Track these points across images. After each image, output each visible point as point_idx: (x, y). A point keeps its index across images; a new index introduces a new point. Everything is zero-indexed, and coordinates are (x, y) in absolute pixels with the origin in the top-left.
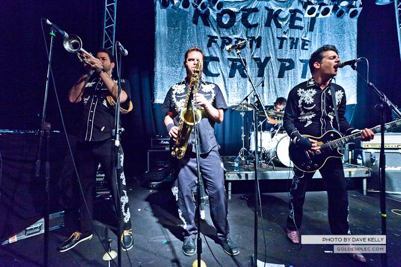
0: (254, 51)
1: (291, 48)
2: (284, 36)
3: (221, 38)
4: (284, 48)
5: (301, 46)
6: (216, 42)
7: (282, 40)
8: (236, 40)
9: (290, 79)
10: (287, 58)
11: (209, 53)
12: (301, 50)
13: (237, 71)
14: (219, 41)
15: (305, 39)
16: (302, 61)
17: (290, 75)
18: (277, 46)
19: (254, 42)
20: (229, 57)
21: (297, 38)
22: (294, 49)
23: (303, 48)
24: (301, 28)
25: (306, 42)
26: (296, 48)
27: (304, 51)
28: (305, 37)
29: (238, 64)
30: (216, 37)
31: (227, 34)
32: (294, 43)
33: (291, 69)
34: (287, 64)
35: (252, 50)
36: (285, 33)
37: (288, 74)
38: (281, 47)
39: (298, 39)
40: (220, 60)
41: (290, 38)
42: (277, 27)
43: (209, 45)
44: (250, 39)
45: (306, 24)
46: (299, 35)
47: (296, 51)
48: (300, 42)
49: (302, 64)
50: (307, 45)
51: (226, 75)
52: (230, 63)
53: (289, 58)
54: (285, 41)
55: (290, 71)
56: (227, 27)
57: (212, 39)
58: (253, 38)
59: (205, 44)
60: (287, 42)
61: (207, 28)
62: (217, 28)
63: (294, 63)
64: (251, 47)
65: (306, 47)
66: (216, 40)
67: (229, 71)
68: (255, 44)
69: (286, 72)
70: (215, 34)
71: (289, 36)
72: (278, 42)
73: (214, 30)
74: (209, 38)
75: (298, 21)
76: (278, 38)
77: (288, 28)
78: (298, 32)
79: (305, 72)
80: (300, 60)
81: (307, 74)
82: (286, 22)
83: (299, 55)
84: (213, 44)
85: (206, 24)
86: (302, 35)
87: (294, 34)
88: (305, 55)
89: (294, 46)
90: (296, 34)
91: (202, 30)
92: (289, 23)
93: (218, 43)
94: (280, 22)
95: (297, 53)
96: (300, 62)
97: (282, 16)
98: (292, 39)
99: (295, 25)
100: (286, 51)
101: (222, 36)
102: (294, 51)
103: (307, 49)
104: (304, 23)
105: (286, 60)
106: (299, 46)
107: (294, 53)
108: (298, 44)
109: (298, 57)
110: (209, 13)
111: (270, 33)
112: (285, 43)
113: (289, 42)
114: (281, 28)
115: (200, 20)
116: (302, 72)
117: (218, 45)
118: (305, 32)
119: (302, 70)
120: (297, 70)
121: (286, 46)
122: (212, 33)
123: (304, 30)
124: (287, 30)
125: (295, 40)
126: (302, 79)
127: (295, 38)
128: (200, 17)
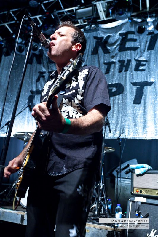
1: (120, 71)
2: (113, 60)
3: (49, 72)
4: (111, 73)
5: (133, 67)
6: (44, 77)
7: (109, 64)
10: (114, 83)
11: (37, 87)
12: (134, 72)
14: (46, 75)
15: (140, 59)
16: (134, 84)
17: (117, 101)
18: (103, 71)
22: (123, 72)
23: (137, 69)
24: (135, 49)
25: (142, 63)
26: (126, 70)
27: (139, 72)
28: (141, 57)
30: (45, 73)
31: (54, 68)
32: (124, 66)
33: (119, 94)
34: (114, 89)
36: (113, 57)
37: (114, 100)
38: (107, 72)
39: (129, 61)
41: (119, 61)
42: (105, 53)
43: (38, 80)
45: (143, 44)
46: (131, 56)
47: (126, 74)
48: (134, 63)
49: (135, 88)
50: (144, 65)
53: (117, 82)
54: (113, 65)
55: (117, 96)
57: (41, 74)
59: (35, 78)
60: (115, 67)
61: (38, 66)
62: (47, 64)
63: (123, 87)
65: (141, 68)
66: (44, 75)
69: (112, 99)
70: (44, 70)
71: (118, 59)
72: (104, 68)
73: (44, 66)
74: (39, 74)
75: (130, 42)
76: (105, 63)
77: (117, 51)
78: (131, 54)
79: (139, 96)
80: (132, 83)
81: (143, 98)
82: (115, 46)
83: (131, 77)
84: (41, 79)
85: (39, 62)
86: (136, 56)
87: (124, 56)
88: (139, 77)
89: (124, 69)
90: (127, 56)
91: (35, 68)
92: (119, 47)
93: (45, 77)
94: (109, 48)
95: (128, 75)
96: (132, 85)
97: (111, 40)
98: (121, 62)
99: (126, 47)
100: (114, 75)
101: (50, 70)
102: (124, 74)
103: (144, 70)
104: (140, 42)
105: (113, 85)
106: (131, 68)
107: (124, 76)
108: (130, 66)
109: (129, 80)
110: (43, 53)
111: (96, 60)
112: (113, 67)
113: (117, 66)
114: (109, 53)
115: (35, 60)
116: (134, 96)
117: (45, 79)
118: (141, 52)
119: (135, 94)
120: (126, 95)
121: (114, 71)
122: (42, 69)
123: (139, 50)
124: (116, 54)
125: (126, 62)
126: (135, 105)
127: (126, 60)
128: (35, 58)
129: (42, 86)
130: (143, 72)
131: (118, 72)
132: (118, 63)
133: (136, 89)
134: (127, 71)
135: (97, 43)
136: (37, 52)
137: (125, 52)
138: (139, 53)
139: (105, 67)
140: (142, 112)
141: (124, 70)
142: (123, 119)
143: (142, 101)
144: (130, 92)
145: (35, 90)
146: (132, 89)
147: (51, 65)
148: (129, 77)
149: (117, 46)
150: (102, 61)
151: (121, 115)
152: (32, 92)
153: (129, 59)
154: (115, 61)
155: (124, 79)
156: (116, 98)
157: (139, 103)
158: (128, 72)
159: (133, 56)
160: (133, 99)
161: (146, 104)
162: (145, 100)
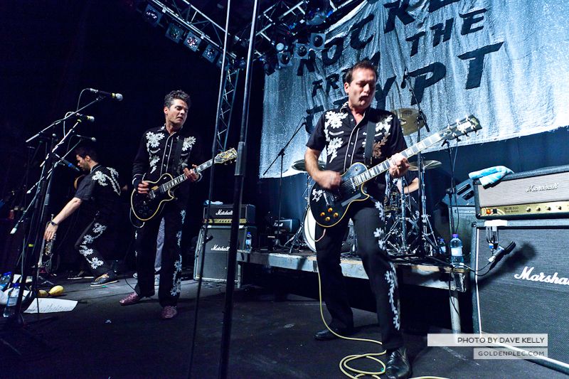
1: (436, 43)
2: (420, 30)
3: (327, 79)
4: (420, 52)
5: (460, 30)
6: (321, 87)
7: (415, 40)
9: (436, 99)
10: (427, 65)
11: (314, 103)
12: (462, 38)
14: (324, 84)
15: (472, 10)
16: (463, 57)
18: (407, 52)
20: (336, 100)
21: (447, 21)
22: (442, 44)
23: (466, 31)
25: (476, 16)
26: (447, 39)
27: (470, 35)
28: (472, 7)
30: (321, 81)
31: (333, 71)
32: (442, 33)
33: (439, 80)
34: (429, 75)
36: (420, 25)
37: (431, 93)
38: (414, 51)
39: (451, 21)
40: (324, 108)
41: (433, 28)
42: (406, 23)
43: (314, 94)
46: (453, 13)
47: (447, 44)
48: (459, 23)
49: (466, 64)
50: (480, 20)
53: (432, 63)
54: (422, 38)
55: (436, 85)
56: (332, 62)
57: (317, 85)
59: (309, 92)
60: (425, 39)
61: (311, 75)
62: (323, 68)
63: (444, 67)
65: (474, 26)
66: (321, 84)
69: (427, 90)
70: (320, 78)
71: (430, 25)
72: (407, 48)
73: (319, 73)
74: (314, 86)
76: (408, 40)
77: (427, 13)
78: (452, 9)
79: (476, 74)
80: (459, 57)
81: (483, 76)
82: (422, 6)
83: (457, 47)
84: (318, 90)
85: (312, 70)
86: (463, 9)
87: (440, 18)
88: (472, 43)
89: (442, 37)
90: (445, 14)
91: (307, 79)
92: (428, 5)
93: (323, 87)
94: (411, 13)
95: (451, 46)
96: (460, 59)
97: (413, 0)
98: (436, 27)
100: (425, 53)
101: (327, 76)
102: (444, 46)
103: (480, 28)
105: (426, 70)
106: (456, 32)
107: (444, 49)
108: (453, 30)
109: (454, 52)
110: (315, 54)
111: (394, 38)
112: (422, 42)
113: (430, 36)
114: (413, 20)
115: (305, 69)
116: (466, 77)
117: (323, 89)
119: (467, 72)
120: (452, 78)
121: (425, 46)
122: (317, 78)
124: (425, 19)
125: (445, 25)
126: (469, 90)
127: (444, 22)
128: (305, 65)
129: (320, 101)
130: (480, 32)
131: (432, 46)
132: (430, 31)
133: (469, 63)
134: (449, 39)
135: (391, 12)
136: (306, 57)
137: (440, 10)
138: (468, 2)
139: (409, 45)
140: (486, 98)
141: (442, 40)
142: (450, 117)
143: (483, 80)
144: (458, 71)
145: (312, 108)
146: (461, 67)
147: (328, 68)
148: (454, 48)
149: (425, 4)
150: (402, 38)
151: (446, 111)
152: (309, 111)
153: (450, 18)
154: (424, 30)
155: (444, 54)
156: (434, 87)
157: (478, 86)
158: (451, 40)
159: (457, 11)
160: (466, 81)
161: (492, 84)
162: (488, 77)
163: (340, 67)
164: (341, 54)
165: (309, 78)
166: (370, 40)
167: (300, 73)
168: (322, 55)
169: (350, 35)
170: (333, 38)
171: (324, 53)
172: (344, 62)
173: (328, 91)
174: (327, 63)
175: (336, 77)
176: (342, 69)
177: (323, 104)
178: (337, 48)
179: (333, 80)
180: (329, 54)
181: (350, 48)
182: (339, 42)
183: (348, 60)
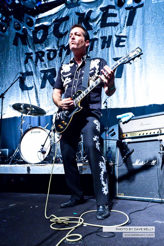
0: (63, 59)
1: (103, 47)
2: (95, 37)
3: (36, 53)
4: (94, 50)
6: (31, 58)
7: (92, 41)
8: (48, 52)
11: (26, 68)
12: (115, 48)
13: (48, 81)
14: (34, 56)
15: (121, 35)
16: (116, 59)
19: (63, 50)
20: (42, 70)
21: (109, 36)
22: (106, 49)
23: (117, 45)
24: (115, 24)
25: (122, 39)
26: (108, 47)
27: (119, 48)
28: (121, 33)
29: (49, 74)
30: (32, 54)
31: (40, 48)
32: (106, 42)
35: (62, 58)
36: (95, 33)
38: (91, 49)
40: (34, 73)
41: (102, 38)
43: (26, 62)
44: (60, 48)
45: (122, 19)
46: (112, 32)
47: (108, 50)
48: (114, 39)
50: (124, 41)
51: (38, 87)
52: (43, 75)
54: (96, 42)
56: (41, 42)
57: (29, 55)
58: (63, 46)
59: (23, 60)
60: (97, 43)
61: (24, 47)
62: (33, 45)
64: (61, 55)
65: (121, 44)
66: (31, 56)
67: (40, 83)
68: (64, 53)
70: (31, 51)
71: (100, 35)
73: (30, 47)
74: (26, 56)
75: (111, 18)
77: (99, 27)
78: (112, 30)
79: (120, 71)
80: (114, 59)
81: (123, 72)
82: (97, 22)
83: (113, 53)
84: (29, 60)
85: (25, 43)
86: (117, 32)
87: (106, 33)
88: (120, 53)
89: (106, 45)
90: (108, 32)
91: (21, 50)
92: (100, 22)
93: (33, 58)
94: (91, 24)
95: (110, 51)
96: (114, 60)
97: (93, 16)
98: (103, 38)
99: (107, 23)
100: (97, 52)
101: (36, 51)
102: (106, 50)
103: (124, 46)
104: (120, 18)
106: (113, 44)
107: (106, 52)
108: (111, 43)
109: (111, 56)
110: (27, 32)
112: (96, 44)
113: (100, 42)
114: (92, 29)
115: (20, 41)
117: (33, 60)
118: (120, 27)
121: (97, 47)
122: (28, 50)
123: (119, 26)
124: (98, 30)
125: (108, 38)
126: (117, 79)
127: (108, 36)
128: (19, 39)
129: (31, 68)
130: (123, 48)
131: (101, 48)
132: (100, 39)
134: (109, 47)
135: (79, 19)
136: (20, 32)
137: (106, 28)
138: (120, 29)
140: (124, 84)
141: (106, 47)
143: (123, 75)
145: (24, 71)
147: (37, 46)
148: (111, 53)
149: (99, 21)
152: (21, 73)
153: (110, 35)
154: (97, 37)
155: (106, 55)
157: (121, 77)
159: (114, 32)
161: (126, 78)
162: (125, 74)
163: (46, 46)
164: (46, 38)
165: (23, 49)
166: (66, 33)
167: (16, 43)
168: (33, 34)
169: (53, 26)
170: (41, 24)
171: (35, 33)
172: (48, 44)
173: (36, 62)
174: (36, 41)
175: (43, 53)
176: (47, 48)
177: (33, 70)
178: (44, 33)
179: (40, 55)
180: (38, 35)
181: (52, 35)
182: (45, 28)
183: (51, 43)
